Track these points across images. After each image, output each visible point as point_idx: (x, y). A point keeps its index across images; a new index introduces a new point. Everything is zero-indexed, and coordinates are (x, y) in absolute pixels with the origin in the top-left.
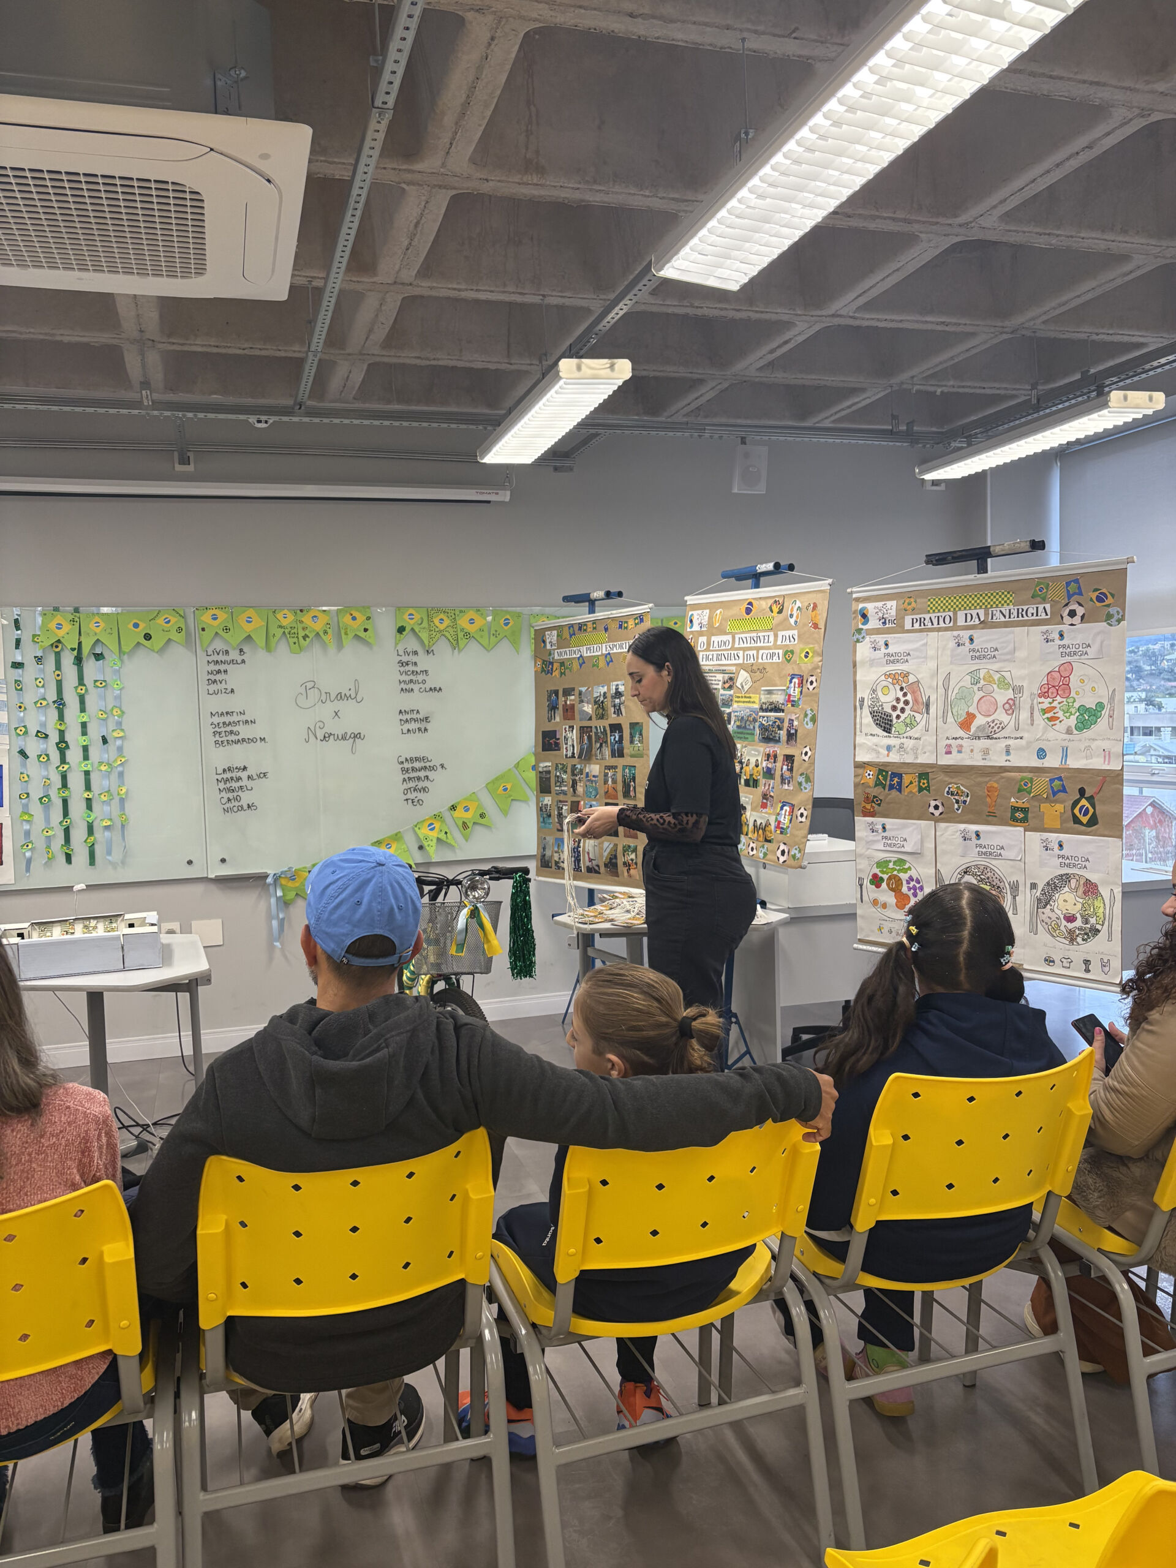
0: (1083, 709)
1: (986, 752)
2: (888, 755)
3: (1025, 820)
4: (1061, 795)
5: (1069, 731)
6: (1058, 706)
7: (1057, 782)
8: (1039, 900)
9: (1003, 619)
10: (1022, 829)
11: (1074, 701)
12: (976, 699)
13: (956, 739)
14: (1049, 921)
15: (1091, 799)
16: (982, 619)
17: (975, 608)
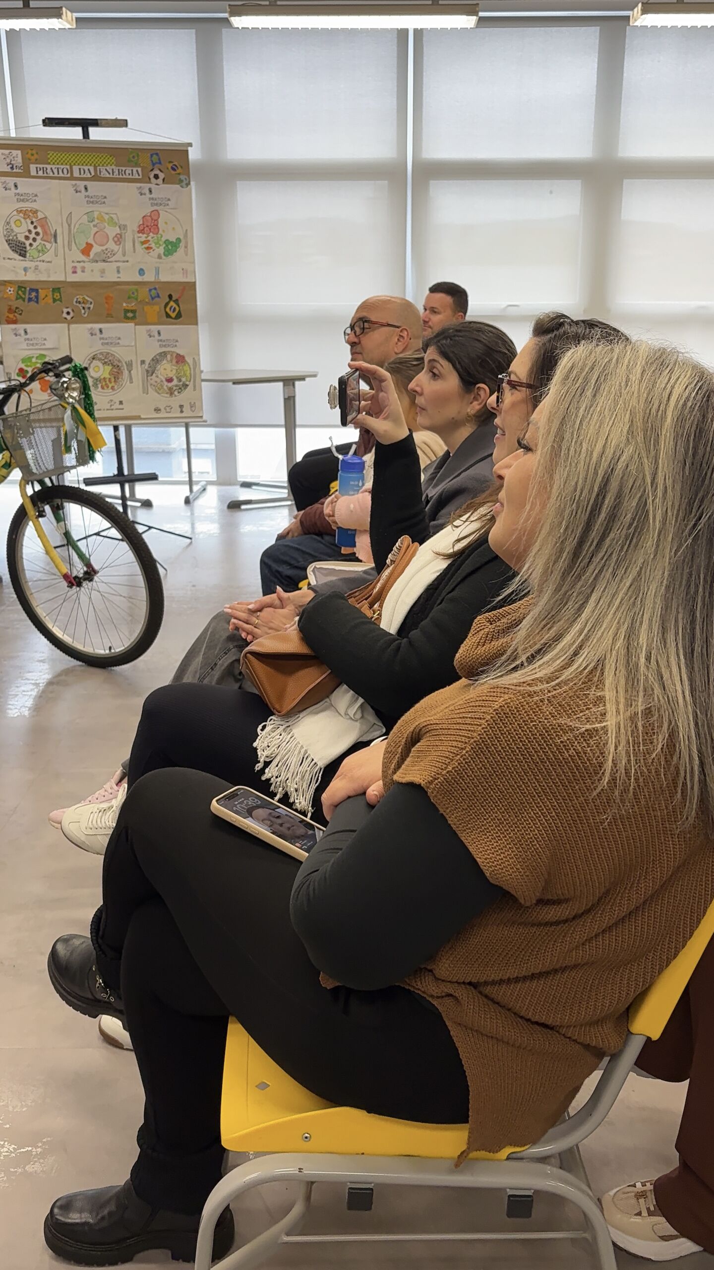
0: (167, 242)
1: (103, 271)
2: (26, 275)
3: (134, 318)
4: (157, 299)
5: (159, 257)
6: (151, 240)
7: (153, 292)
8: (147, 371)
9: (108, 175)
10: (133, 324)
11: (162, 236)
12: (92, 233)
13: (79, 262)
14: (156, 384)
15: (176, 301)
16: (93, 174)
17: (86, 165)
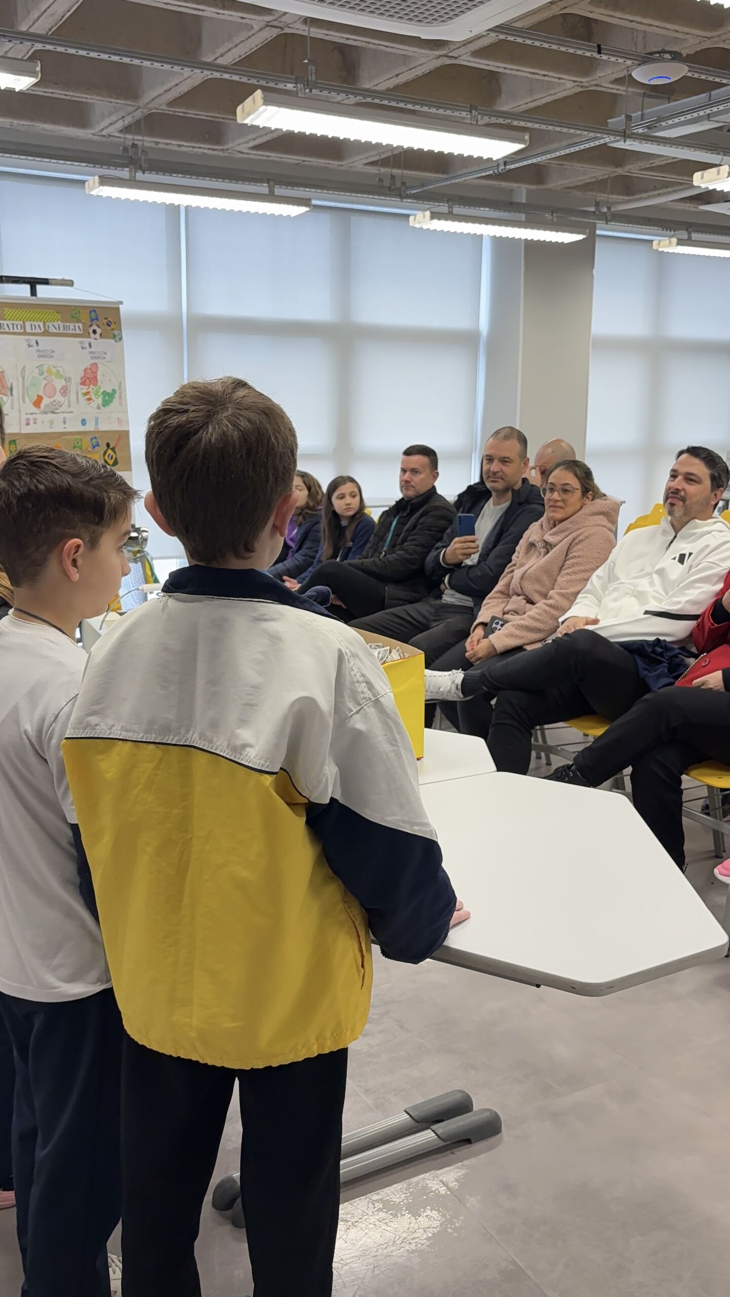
0: (105, 393)
4: (97, 448)
5: (98, 408)
6: (92, 391)
7: (94, 441)
9: (55, 331)
11: (100, 388)
12: (42, 386)
13: (31, 414)
15: (113, 449)
16: (43, 330)
17: (37, 321)
